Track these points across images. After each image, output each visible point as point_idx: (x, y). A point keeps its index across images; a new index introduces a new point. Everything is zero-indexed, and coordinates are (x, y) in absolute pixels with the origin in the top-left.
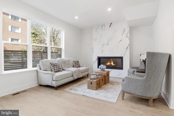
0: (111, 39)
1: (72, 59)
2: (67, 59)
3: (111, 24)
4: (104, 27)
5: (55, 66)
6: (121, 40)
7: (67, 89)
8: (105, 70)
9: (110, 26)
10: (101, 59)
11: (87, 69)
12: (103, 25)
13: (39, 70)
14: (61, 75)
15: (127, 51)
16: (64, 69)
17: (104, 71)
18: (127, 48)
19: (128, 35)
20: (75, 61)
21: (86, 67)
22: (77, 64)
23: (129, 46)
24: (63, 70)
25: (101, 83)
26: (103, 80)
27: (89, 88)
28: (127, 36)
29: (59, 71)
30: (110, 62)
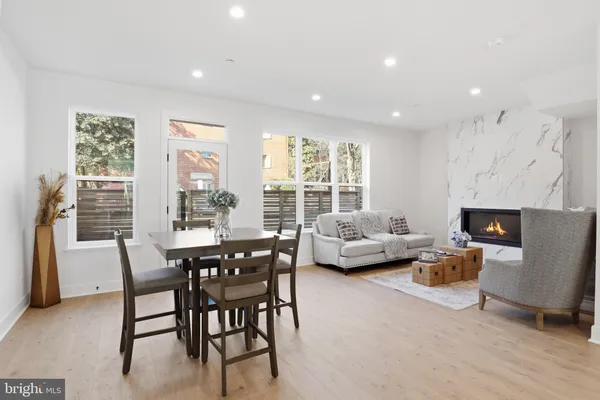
0: (502, 157)
1: (387, 213)
2: (375, 212)
3: (503, 113)
4: (479, 123)
5: (345, 227)
6: (534, 161)
7: (369, 277)
8: (470, 244)
9: (499, 121)
10: (471, 216)
11: (427, 240)
12: (478, 119)
13: (316, 234)
14: (357, 248)
15: (555, 192)
16: (366, 235)
17: (465, 247)
18: (555, 185)
19: (560, 146)
20: (395, 217)
21: (426, 234)
22: (400, 226)
23: (561, 179)
24: (364, 237)
25: (446, 274)
26: (454, 268)
27: (416, 280)
28: (556, 149)
29: (354, 239)
30: (495, 225)
